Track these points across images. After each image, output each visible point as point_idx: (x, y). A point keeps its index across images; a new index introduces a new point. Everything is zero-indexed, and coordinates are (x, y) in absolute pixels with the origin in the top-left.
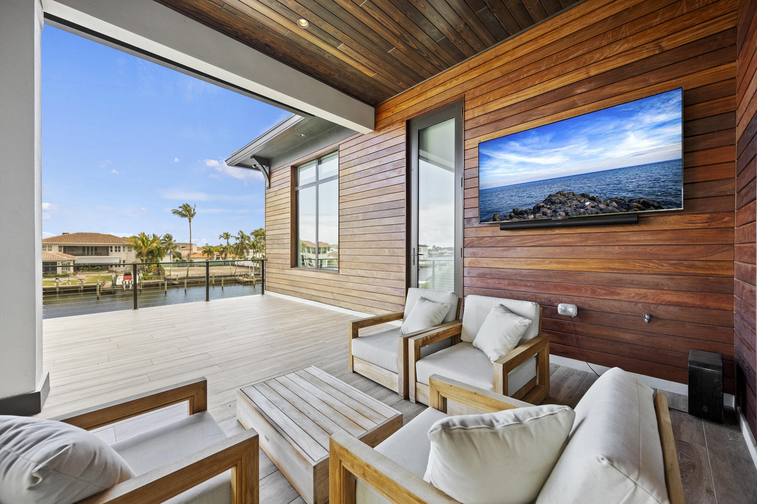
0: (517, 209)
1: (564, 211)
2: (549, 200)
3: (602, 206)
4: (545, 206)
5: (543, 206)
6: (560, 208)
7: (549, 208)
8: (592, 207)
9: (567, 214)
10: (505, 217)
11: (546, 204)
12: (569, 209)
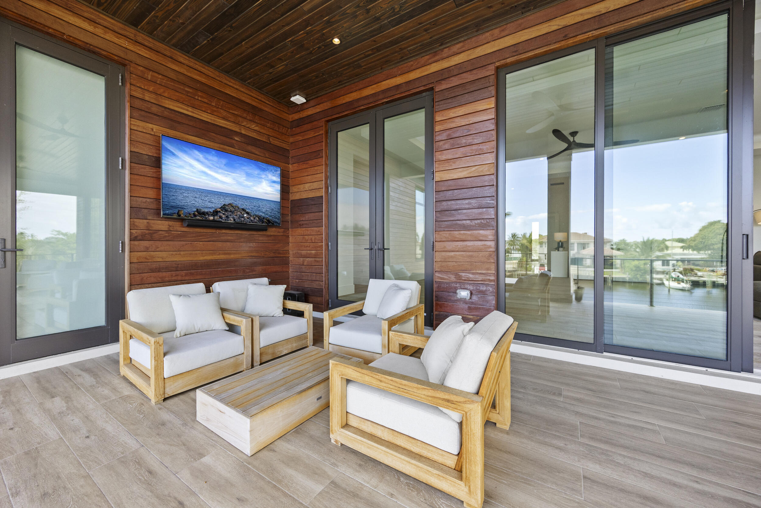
0: (200, 210)
1: (233, 218)
2: (224, 208)
3: (252, 218)
4: (221, 211)
5: (220, 211)
6: (231, 215)
7: (224, 214)
8: (248, 218)
9: (234, 220)
10: (189, 214)
11: (222, 210)
12: (236, 217)
